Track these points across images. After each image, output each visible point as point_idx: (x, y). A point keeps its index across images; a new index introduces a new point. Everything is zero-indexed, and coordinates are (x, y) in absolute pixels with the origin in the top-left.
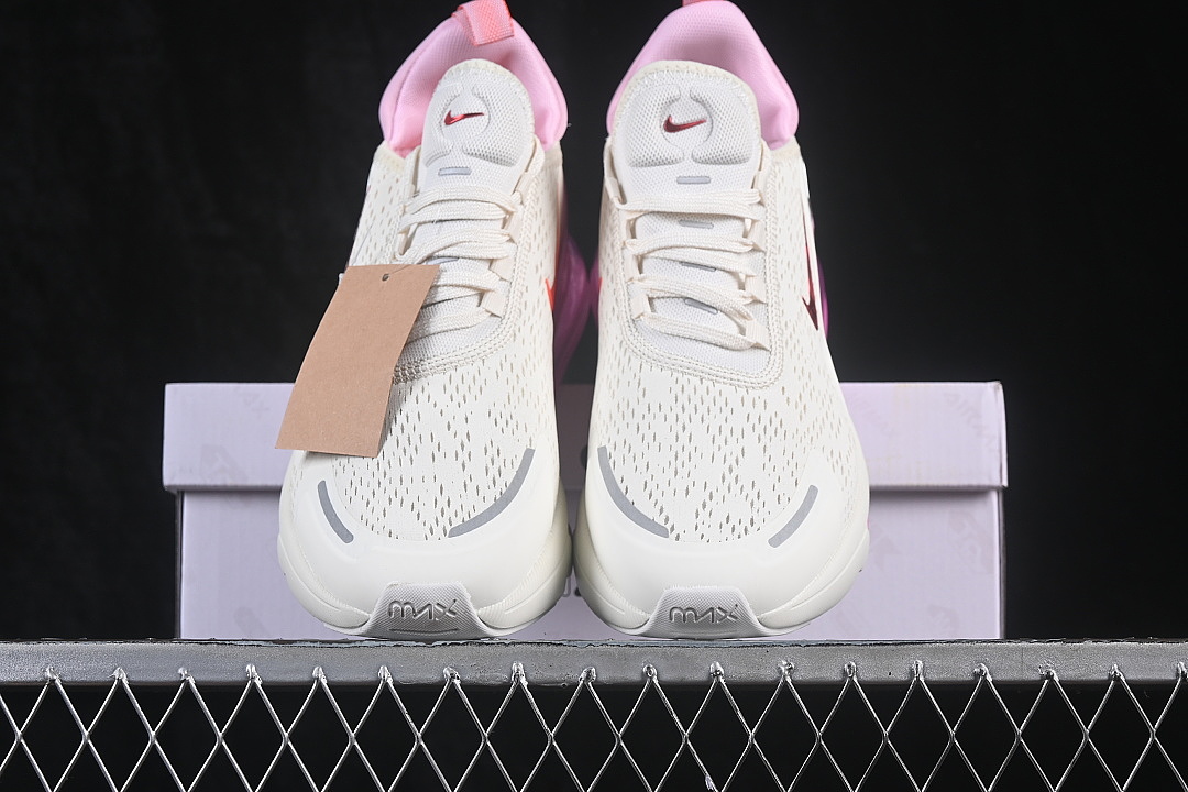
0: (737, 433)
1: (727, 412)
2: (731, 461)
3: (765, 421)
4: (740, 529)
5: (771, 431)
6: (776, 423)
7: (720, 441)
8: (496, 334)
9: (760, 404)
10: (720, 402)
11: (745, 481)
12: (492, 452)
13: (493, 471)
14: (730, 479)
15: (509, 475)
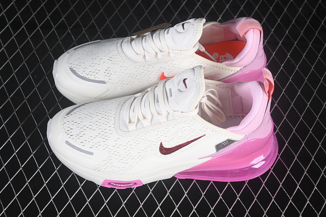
0: (100, 127)
1: (106, 123)
2: (90, 127)
3: (106, 134)
4: (68, 132)
5: (103, 137)
6: (107, 138)
7: (97, 123)
8: (133, 62)
9: (111, 132)
10: (108, 121)
11: (84, 132)
12: (97, 71)
13: (91, 73)
14: (85, 128)
15: (92, 78)
